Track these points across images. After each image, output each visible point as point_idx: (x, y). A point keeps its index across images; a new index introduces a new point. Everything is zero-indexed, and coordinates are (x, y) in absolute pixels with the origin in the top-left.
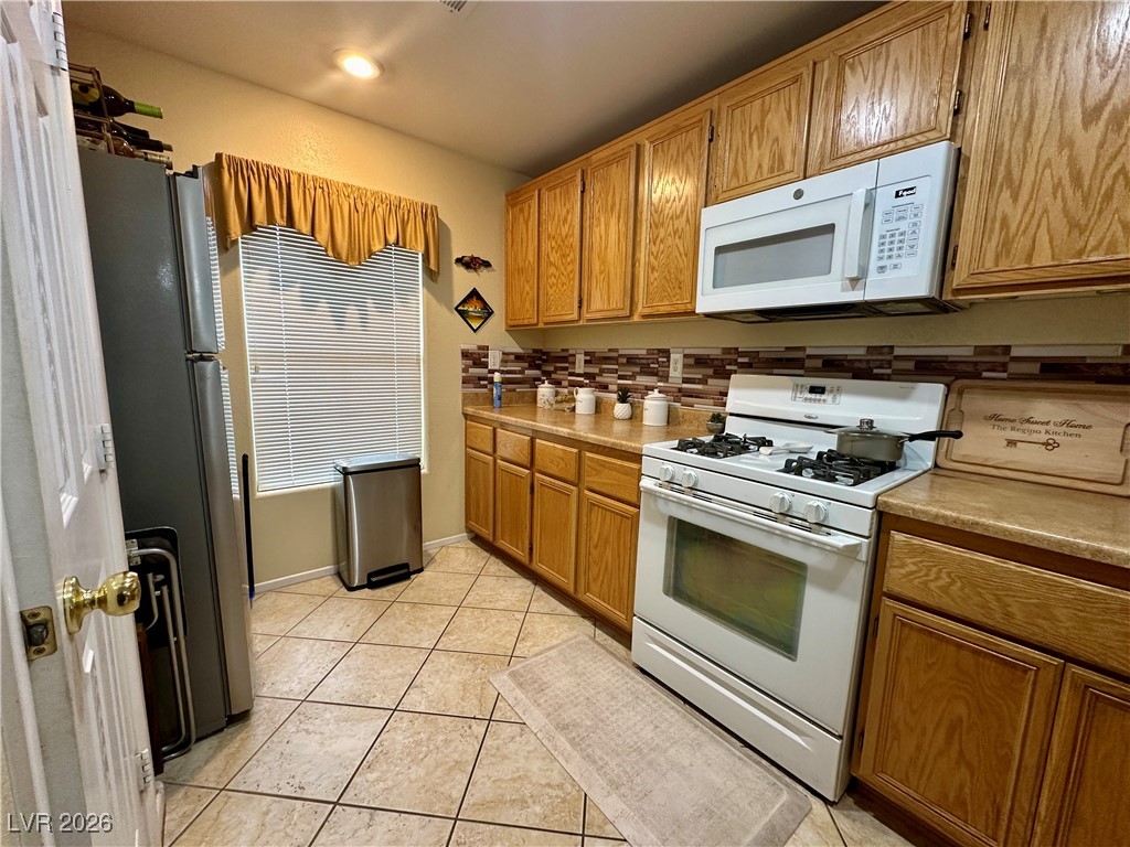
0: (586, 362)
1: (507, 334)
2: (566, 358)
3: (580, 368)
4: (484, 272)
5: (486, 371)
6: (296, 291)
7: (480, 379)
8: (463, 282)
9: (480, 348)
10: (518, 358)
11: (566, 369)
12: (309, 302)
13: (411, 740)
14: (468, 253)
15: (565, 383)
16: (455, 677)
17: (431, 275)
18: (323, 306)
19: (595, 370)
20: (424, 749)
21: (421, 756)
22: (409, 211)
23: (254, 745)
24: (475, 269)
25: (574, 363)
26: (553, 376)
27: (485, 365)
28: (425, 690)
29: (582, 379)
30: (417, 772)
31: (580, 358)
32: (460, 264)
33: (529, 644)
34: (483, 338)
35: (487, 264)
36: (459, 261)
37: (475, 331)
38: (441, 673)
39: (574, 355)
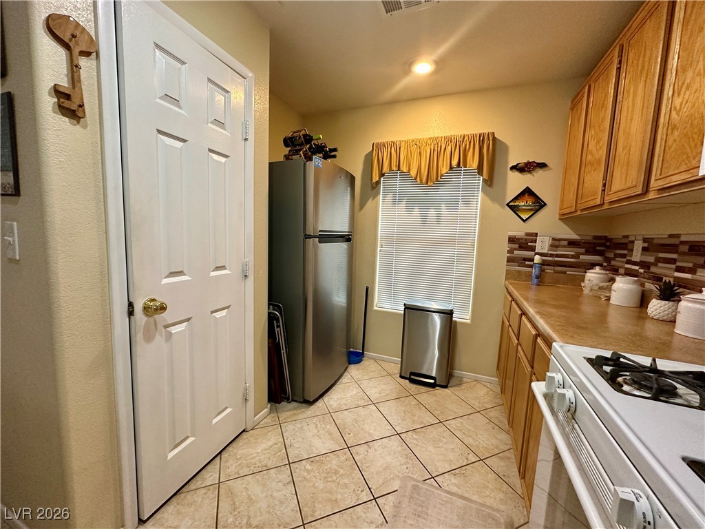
0: (644, 249)
1: (560, 222)
2: (625, 245)
3: (637, 255)
4: (539, 173)
5: (533, 253)
6: (403, 204)
7: (525, 259)
8: (516, 183)
9: (528, 234)
10: (572, 243)
11: (624, 256)
12: (409, 210)
13: (336, 468)
14: (522, 160)
15: (622, 271)
16: (389, 459)
17: (489, 182)
18: (416, 211)
19: (651, 259)
20: (334, 478)
21: (330, 479)
22: (470, 142)
23: (301, 416)
24: (529, 172)
25: (632, 250)
26: (613, 263)
27: (533, 249)
28: (370, 451)
29: (637, 268)
30: (320, 484)
31: (639, 245)
32: (514, 170)
33: (453, 480)
34: (531, 227)
35: (542, 166)
36: (513, 168)
37: (524, 221)
38: (386, 450)
39: (633, 242)
